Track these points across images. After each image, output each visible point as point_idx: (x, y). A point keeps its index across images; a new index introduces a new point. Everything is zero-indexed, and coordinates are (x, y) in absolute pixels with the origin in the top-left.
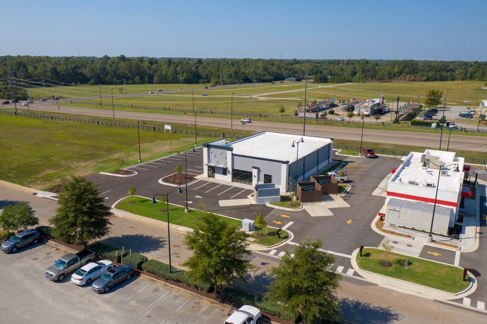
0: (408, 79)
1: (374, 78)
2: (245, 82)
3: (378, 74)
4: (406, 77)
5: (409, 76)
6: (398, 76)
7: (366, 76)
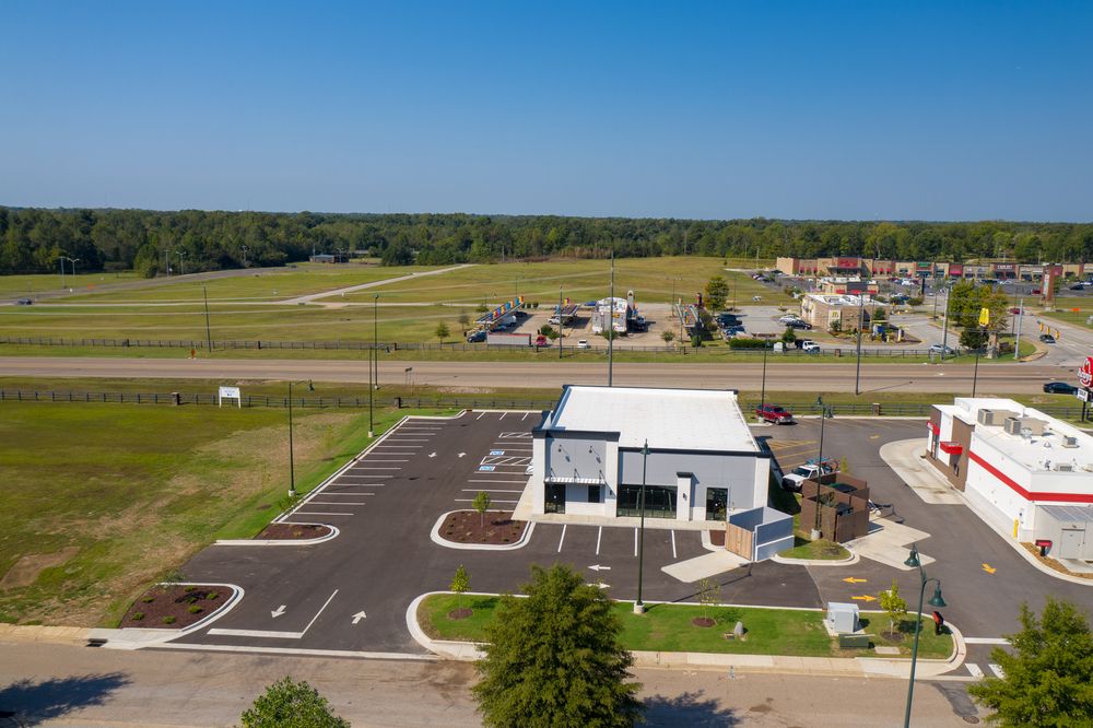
0: (577, 254)
1: (509, 254)
2: (224, 267)
3: (518, 244)
4: (573, 250)
5: (579, 248)
6: (558, 249)
7: (493, 250)
